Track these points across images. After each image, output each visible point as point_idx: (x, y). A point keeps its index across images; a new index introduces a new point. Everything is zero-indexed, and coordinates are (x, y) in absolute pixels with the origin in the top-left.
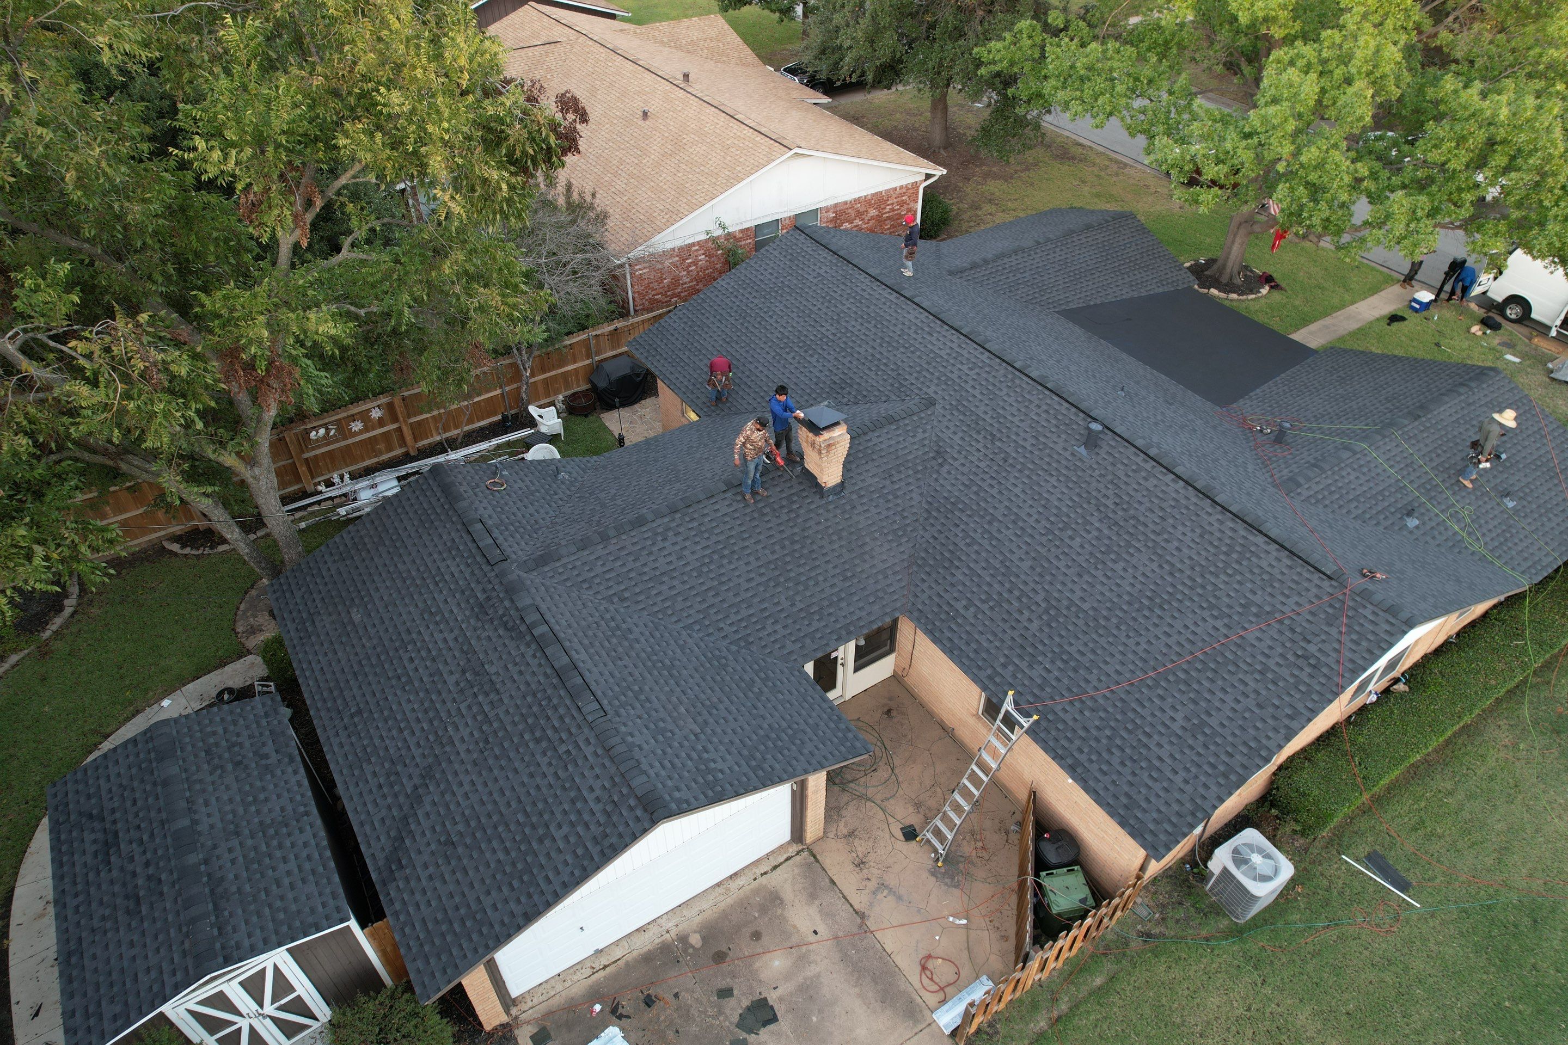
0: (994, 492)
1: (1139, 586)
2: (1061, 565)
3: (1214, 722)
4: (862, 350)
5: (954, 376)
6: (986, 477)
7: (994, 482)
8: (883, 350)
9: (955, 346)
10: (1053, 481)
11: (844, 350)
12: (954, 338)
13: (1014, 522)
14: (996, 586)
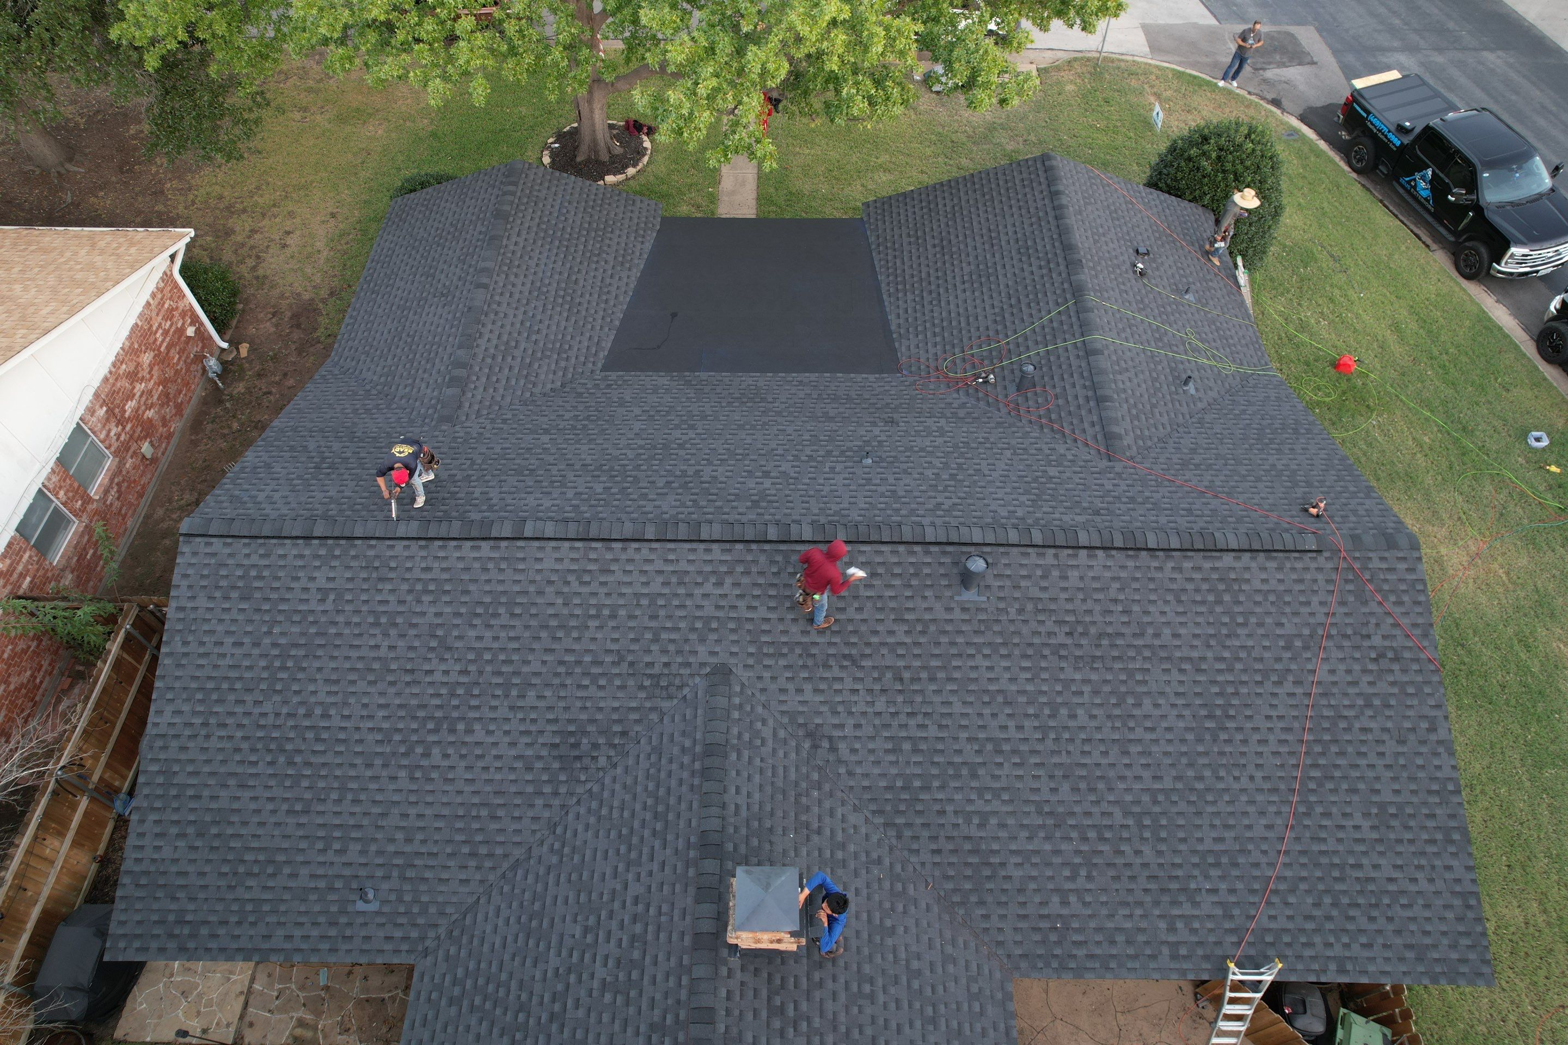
0: (933, 731)
1: (1186, 712)
2: (1096, 757)
3: (1387, 796)
4: (536, 666)
5: (709, 611)
6: (903, 719)
7: (920, 719)
8: (568, 643)
9: (659, 565)
10: (979, 661)
11: (507, 686)
12: (645, 552)
13: (999, 752)
14: (1064, 847)
